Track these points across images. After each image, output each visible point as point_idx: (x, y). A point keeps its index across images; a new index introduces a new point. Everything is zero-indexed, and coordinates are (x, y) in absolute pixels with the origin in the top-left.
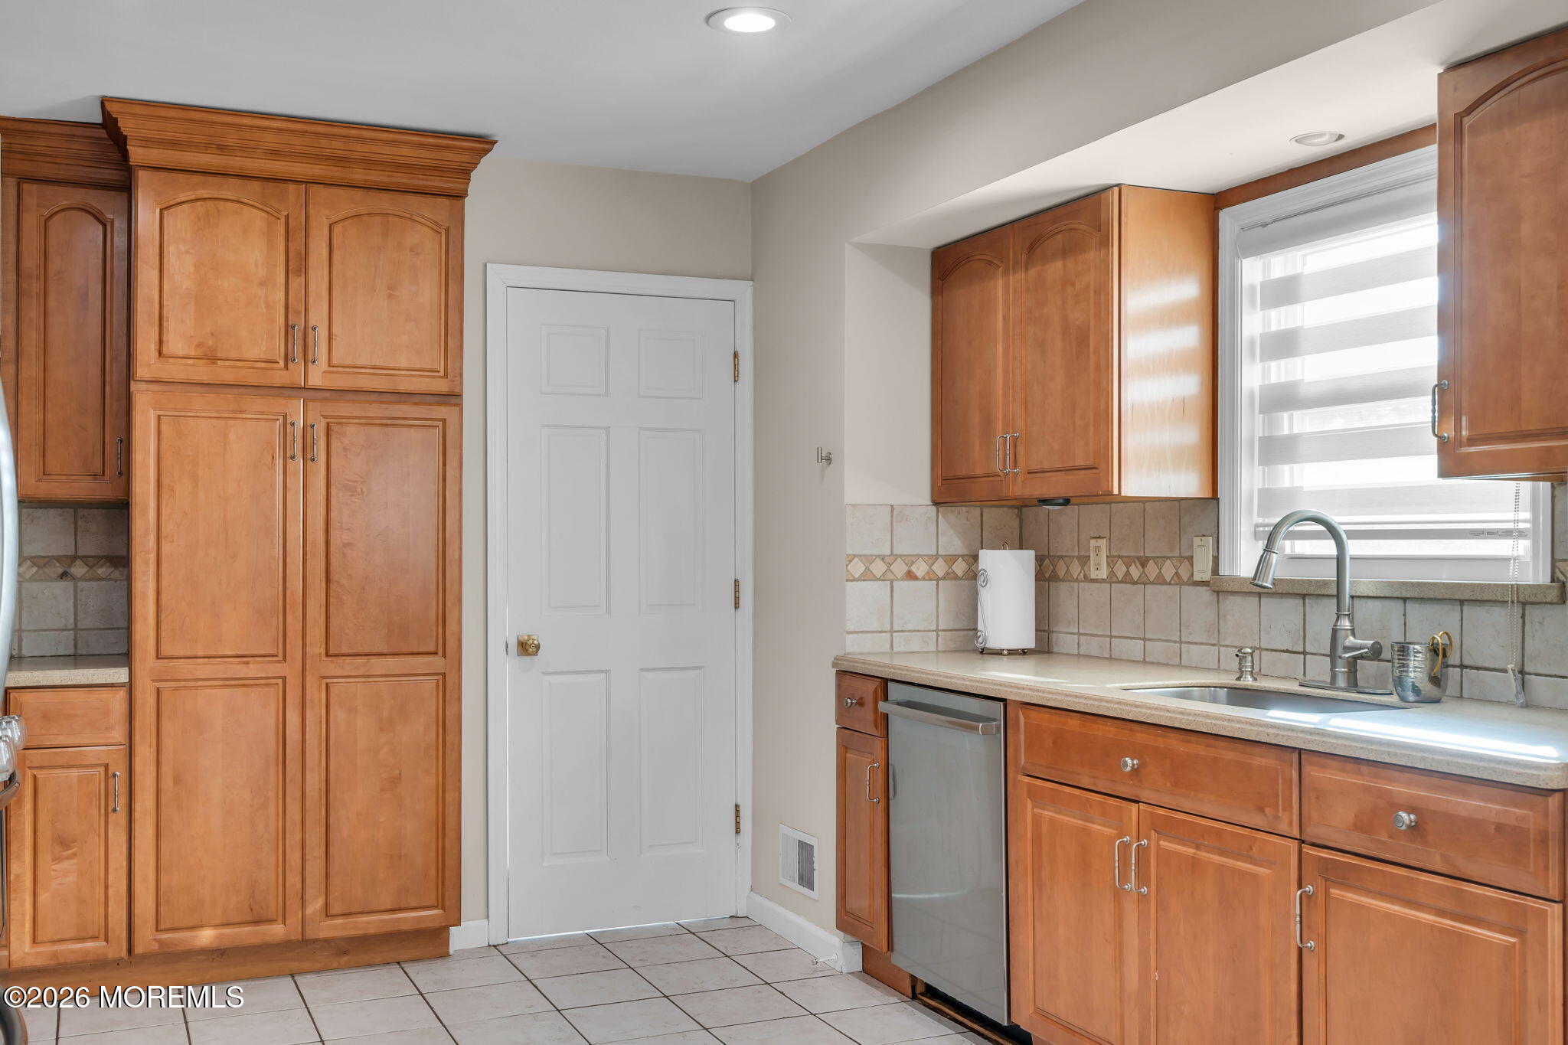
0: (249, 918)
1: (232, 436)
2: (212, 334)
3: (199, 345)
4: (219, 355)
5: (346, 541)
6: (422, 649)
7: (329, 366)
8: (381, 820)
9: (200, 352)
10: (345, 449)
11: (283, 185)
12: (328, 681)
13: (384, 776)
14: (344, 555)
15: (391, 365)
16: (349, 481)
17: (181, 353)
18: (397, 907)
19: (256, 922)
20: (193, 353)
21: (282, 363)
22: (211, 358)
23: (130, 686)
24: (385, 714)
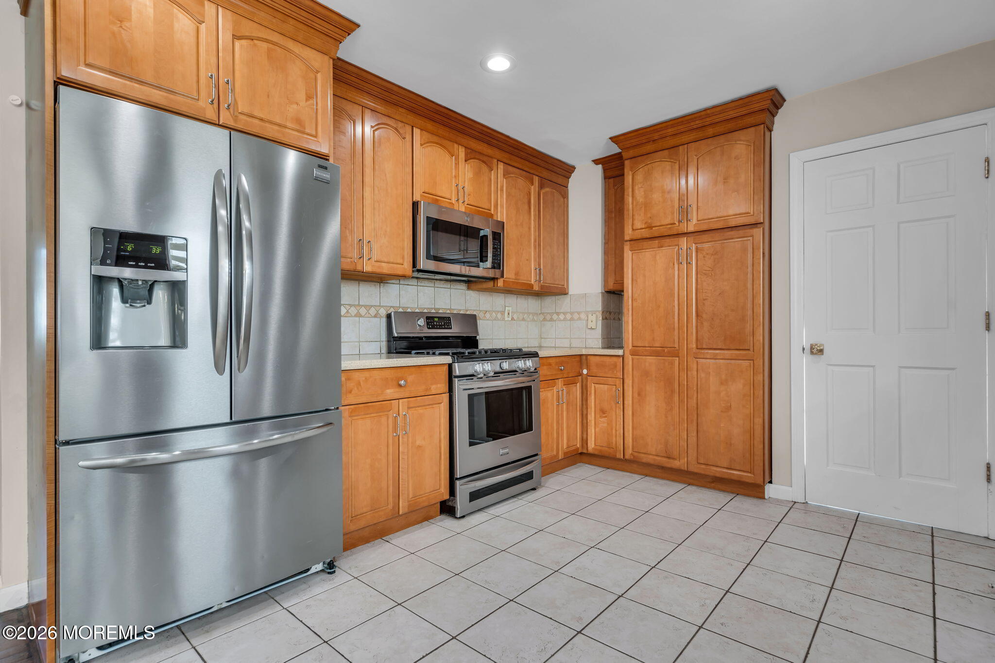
0: (665, 455)
1: (658, 257)
2: (650, 217)
3: (646, 223)
4: (653, 225)
5: (704, 298)
6: (741, 348)
7: (698, 221)
8: (722, 425)
9: (646, 226)
10: (704, 257)
11: (677, 148)
12: (698, 360)
13: (723, 405)
14: (704, 304)
15: (725, 215)
16: (706, 270)
17: (639, 228)
18: (729, 467)
19: (669, 458)
20: (643, 227)
21: (677, 223)
22: (650, 227)
23: (623, 357)
24: (723, 377)
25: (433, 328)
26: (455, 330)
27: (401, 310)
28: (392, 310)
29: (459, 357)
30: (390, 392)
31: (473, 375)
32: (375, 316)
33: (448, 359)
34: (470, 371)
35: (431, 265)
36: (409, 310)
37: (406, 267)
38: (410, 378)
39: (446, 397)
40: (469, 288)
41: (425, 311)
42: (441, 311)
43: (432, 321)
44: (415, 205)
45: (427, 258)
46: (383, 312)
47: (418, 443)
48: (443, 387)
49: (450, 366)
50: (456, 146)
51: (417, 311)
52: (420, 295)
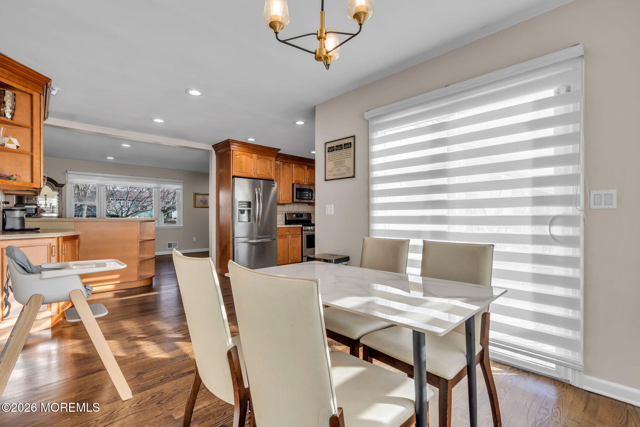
25: (298, 217)
26: (305, 218)
27: (289, 212)
28: (286, 212)
29: (305, 225)
30: (287, 233)
31: (307, 230)
32: (282, 214)
33: (301, 226)
34: (307, 229)
35: (298, 201)
36: (291, 212)
37: (291, 201)
38: (292, 230)
39: (301, 235)
40: (309, 205)
41: (296, 212)
42: (300, 212)
43: (297, 215)
44: (293, 185)
45: (296, 199)
46: (284, 213)
47: (294, 246)
48: (300, 233)
49: (302, 228)
50: (304, 166)
51: (293, 212)
52: (294, 208)
